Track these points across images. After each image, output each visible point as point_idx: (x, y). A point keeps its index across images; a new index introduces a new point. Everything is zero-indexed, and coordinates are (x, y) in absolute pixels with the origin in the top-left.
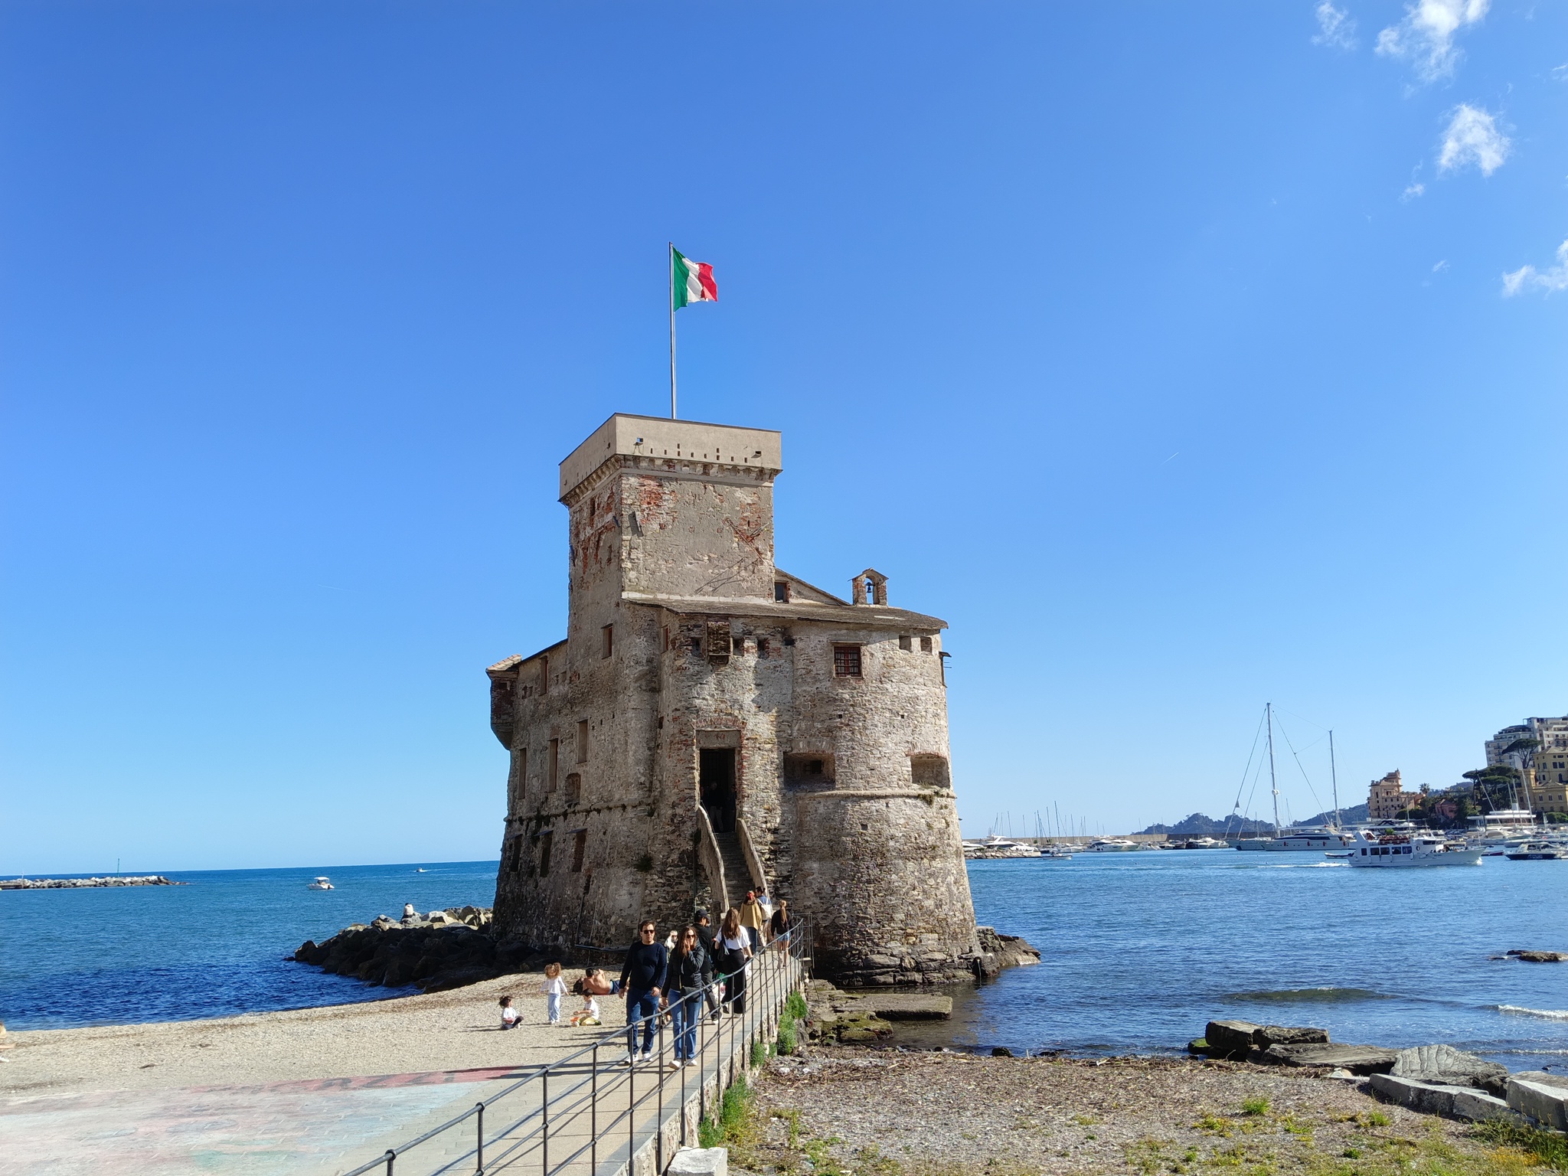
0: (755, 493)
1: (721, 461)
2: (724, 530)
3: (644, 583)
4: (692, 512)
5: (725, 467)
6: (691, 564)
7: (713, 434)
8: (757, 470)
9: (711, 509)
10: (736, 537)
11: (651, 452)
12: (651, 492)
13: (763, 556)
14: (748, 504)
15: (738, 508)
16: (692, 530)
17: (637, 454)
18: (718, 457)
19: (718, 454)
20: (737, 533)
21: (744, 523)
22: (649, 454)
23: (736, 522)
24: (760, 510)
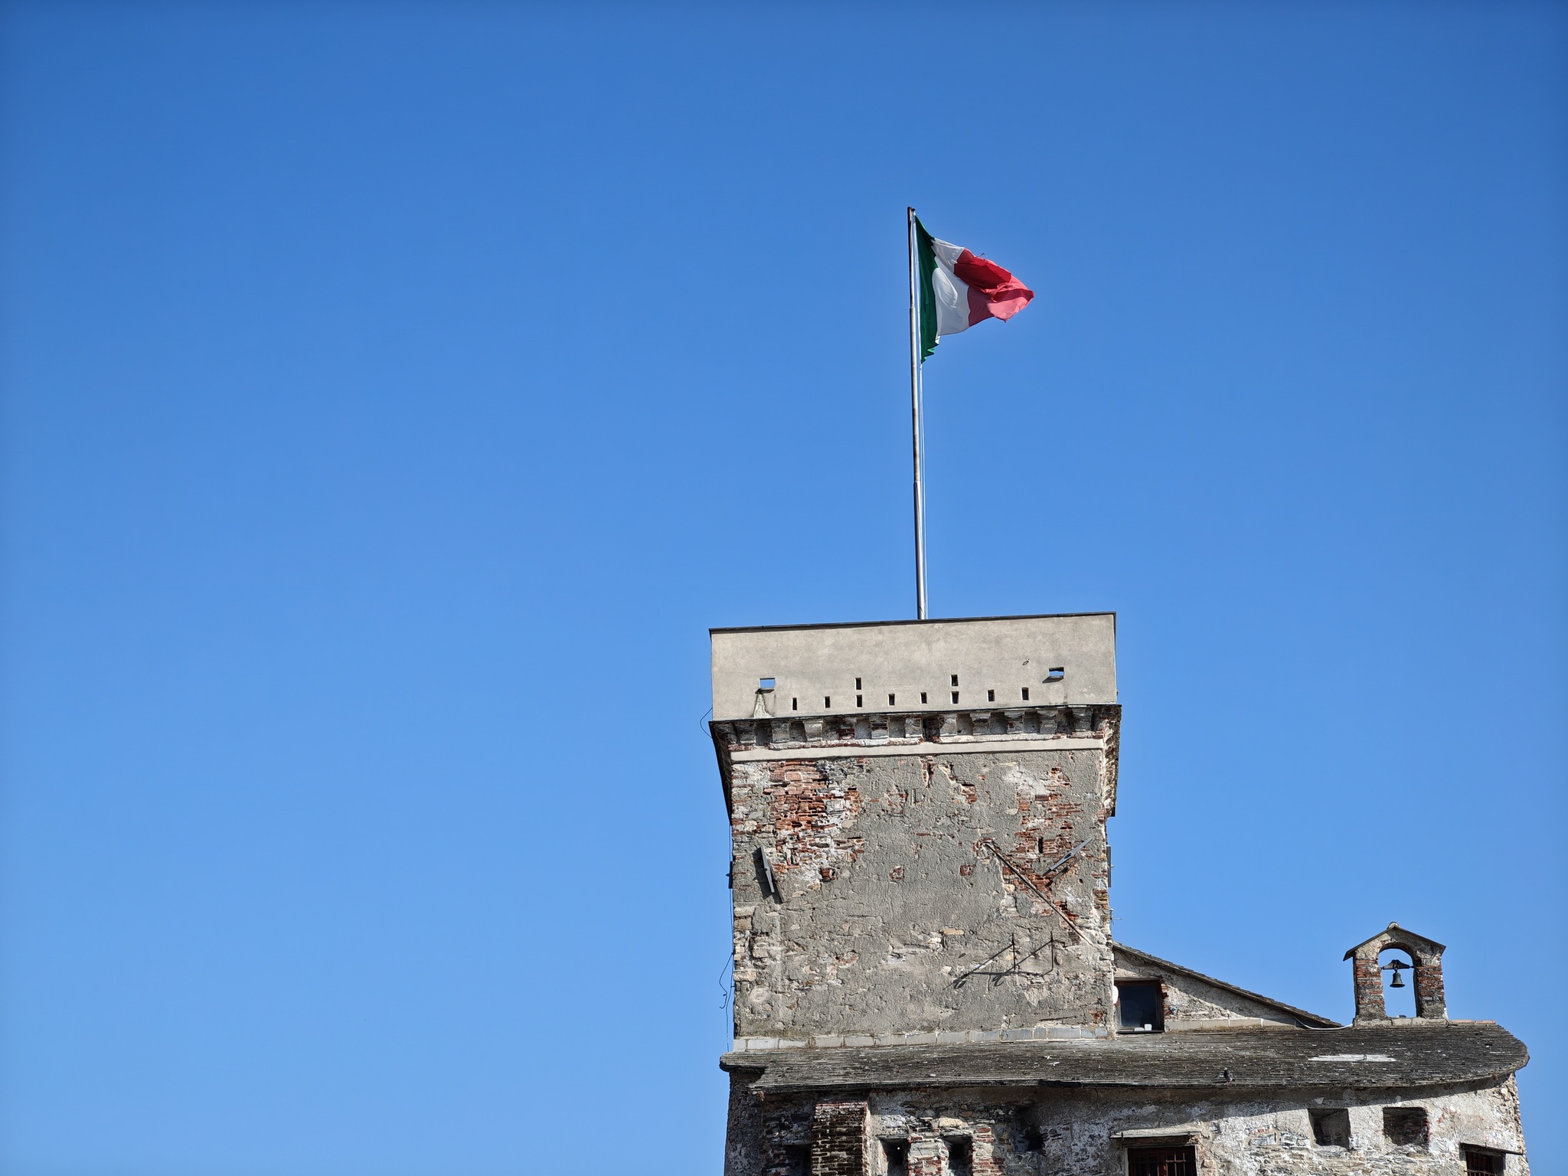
0: (1054, 770)
1: (964, 704)
2: (978, 869)
3: (783, 1013)
4: (898, 835)
5: (974, 717)
6: (899, 956)
7: (942, 644)
8: (1054, 713)
9: (944, 820)
10: (1009, 881)
11: (795, 707)
12: (802, 797)
13: (1079, 921)
14: (1038, 797)
15: (1013, 812)
16: (898, 877)
17: (761, 715)
18: (955, 696)
19: (955, 689)
20: (1012, 871)
21: (1027, 845)
22: (789, 712)
23: (1008, 845)
24: (1070, 809)
